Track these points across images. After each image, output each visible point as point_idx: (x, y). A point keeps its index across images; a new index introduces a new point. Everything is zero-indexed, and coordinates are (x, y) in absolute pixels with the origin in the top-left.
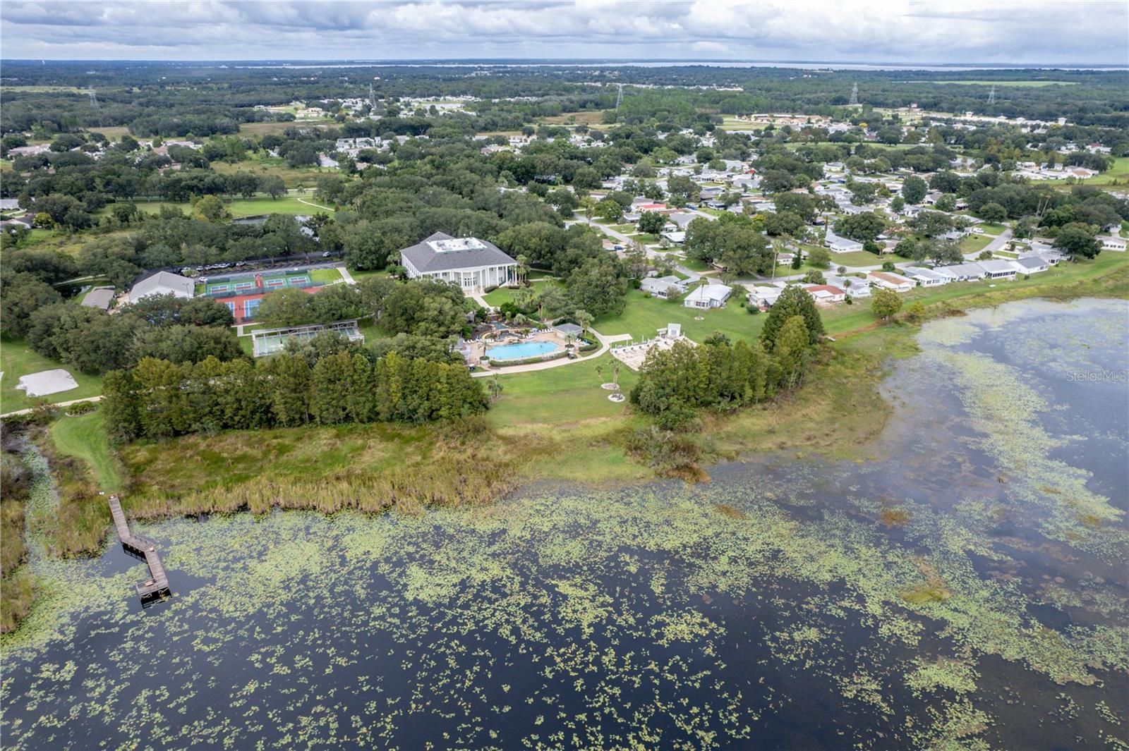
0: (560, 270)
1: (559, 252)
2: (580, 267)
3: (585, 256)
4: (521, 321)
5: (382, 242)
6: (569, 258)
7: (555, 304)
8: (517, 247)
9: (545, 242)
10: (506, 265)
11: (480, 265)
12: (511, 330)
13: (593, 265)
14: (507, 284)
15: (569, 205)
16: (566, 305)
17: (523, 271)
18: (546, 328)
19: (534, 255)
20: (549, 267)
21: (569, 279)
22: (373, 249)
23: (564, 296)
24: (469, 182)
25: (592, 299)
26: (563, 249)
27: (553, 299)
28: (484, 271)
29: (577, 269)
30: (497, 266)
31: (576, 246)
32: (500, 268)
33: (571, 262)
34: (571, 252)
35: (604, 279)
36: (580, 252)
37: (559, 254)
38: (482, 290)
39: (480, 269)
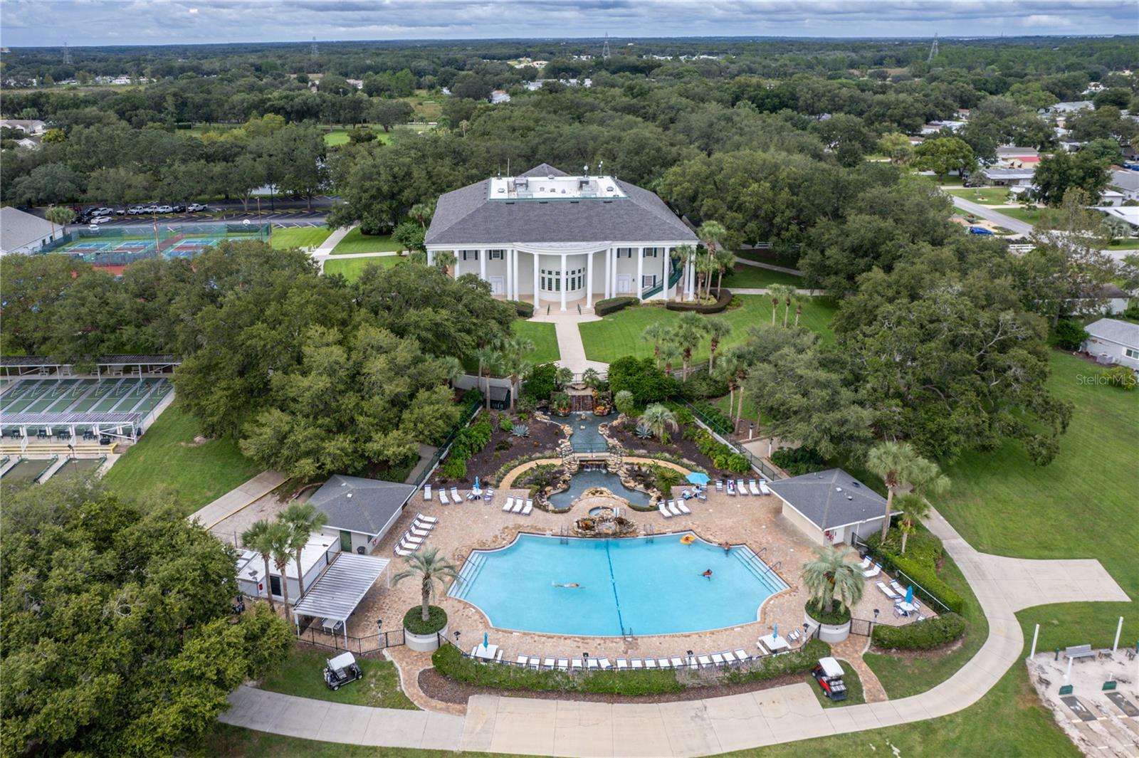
0: (823, 269)
1: (822, 221)
2: (888, 269)
3: (903, 239)
4: (659, 431)
5: (408, 174)
6: (853, 240)
7: (788, 395)
8: (708, 203)
9: (785, 194)
10: (667, 245)
11: (594, 238)
12: (620, 462)
13: (937, 267)
14: (664, 296)
15: (857, 145)
16: (832, 405)
17: (712, 264)
18: (746, 471)
19: (752, 225)
20: (791, 260)
21: (852, 302)
22: (385, 188)
23: (824, 364)
24: (671, 108)
25: (935, 389)
26: (837, 216)
27: (782, 373)
28: (600, 256)
29: (877, 274)
30: (640, 246)
31: (876, 209)
32: (649, 252)
33: (857, 251)
34: (859, 223)
35: (984, 317)
36: (889, 224)
37: (823, 228)
38: (590, 305)
39: (590, 248)
